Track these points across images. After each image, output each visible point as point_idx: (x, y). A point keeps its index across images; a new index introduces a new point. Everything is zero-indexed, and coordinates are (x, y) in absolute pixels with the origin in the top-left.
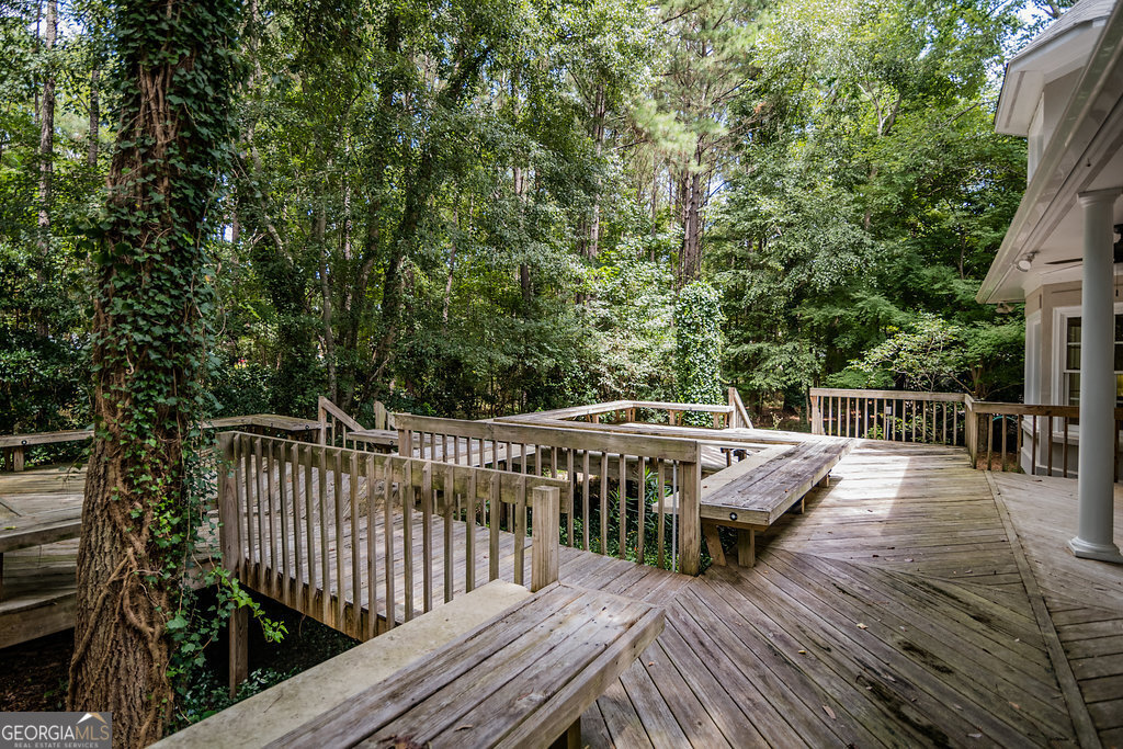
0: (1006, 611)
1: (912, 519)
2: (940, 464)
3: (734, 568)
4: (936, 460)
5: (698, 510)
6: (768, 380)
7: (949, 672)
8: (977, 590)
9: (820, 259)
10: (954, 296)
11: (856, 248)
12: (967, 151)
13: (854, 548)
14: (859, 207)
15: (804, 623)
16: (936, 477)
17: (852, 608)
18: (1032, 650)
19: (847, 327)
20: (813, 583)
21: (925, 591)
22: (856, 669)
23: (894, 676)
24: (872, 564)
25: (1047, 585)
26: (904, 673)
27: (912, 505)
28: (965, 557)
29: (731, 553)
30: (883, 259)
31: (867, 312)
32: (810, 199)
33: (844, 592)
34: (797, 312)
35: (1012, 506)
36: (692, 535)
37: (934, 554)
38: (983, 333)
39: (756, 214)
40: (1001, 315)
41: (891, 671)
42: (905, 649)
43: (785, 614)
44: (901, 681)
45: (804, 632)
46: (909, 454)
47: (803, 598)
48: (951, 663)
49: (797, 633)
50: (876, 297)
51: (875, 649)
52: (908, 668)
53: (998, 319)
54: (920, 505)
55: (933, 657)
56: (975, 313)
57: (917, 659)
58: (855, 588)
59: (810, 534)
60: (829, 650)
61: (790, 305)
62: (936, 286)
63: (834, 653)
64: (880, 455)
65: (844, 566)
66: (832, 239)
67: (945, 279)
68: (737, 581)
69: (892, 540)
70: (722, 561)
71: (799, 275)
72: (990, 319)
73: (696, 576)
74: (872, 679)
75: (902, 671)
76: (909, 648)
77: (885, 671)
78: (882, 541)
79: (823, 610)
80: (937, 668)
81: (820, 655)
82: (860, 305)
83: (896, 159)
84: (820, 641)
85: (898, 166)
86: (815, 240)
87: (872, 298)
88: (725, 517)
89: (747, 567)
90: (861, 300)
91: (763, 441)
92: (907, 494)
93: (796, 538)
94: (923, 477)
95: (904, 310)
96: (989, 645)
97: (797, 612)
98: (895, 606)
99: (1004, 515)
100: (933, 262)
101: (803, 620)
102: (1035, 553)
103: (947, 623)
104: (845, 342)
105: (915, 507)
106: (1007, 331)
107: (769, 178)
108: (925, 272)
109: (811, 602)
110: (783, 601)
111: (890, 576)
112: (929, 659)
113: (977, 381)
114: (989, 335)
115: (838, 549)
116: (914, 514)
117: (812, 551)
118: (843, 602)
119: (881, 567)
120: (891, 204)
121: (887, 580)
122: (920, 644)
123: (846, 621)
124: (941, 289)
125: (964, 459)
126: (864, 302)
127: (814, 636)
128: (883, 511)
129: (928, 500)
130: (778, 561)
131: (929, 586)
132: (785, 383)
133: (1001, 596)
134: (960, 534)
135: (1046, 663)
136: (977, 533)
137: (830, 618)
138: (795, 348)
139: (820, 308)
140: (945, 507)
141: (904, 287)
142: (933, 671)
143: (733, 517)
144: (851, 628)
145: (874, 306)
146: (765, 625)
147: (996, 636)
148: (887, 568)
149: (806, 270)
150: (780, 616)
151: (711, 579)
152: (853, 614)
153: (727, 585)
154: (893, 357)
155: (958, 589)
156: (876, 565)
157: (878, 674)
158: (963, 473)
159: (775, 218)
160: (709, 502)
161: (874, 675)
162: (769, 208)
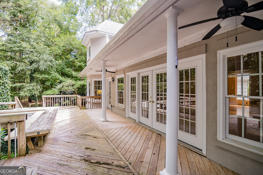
0: (98, 134)
1: (75, 122)
2: (74, 110)
3: (37, 148)
4: (73, 109)
5: (25, 135)
6: (25, 94)
7: (95, 150)
8: (91, 132)
9: (42, 62)
10: (72, 75)
11: (51, 61)
12: (75, 46)
13: (66, 132)
14: (51, 52)
15: (63, 154)
16: (75, 112)
17: (72, 146)
18: (104, 139)
19: (48, 80)
20: (61, 143)
21: (84, 136)
22: (79, 158)
23: (87, 156)
24: (71, 134)
25: (101, 128)
26: (88, 154)
27: (73, 119)
28: (87, 127)
29: (36, 144)
30: (57, 65)
31: (54, 77)
32: (38, 46)
33: (69, 143)
34: (34, 75)
35: (90, 115)
36: (23, 143)
37: (82, 128)
38: (78, 83)
39: (21, 47)
40: (82, 79)
41: (86, 155)
42: (86, 149)
43: (58, 154)
44: (88, 156)
45: (64, 156)
46: (68, 108)
47: (60, 148)
48: (94, 148)
49: (63, 157)
50: (56, 74)
51: (81, 152)
52: (88, 152)
53: (81, 80)
54: (75, 119)
55: (91, 148)
56: (76, 79)
57: (89, 150)
58: (71, 141)
59: (54, 132)
60: (72, 157)
61: (32, 73)
62: (69, 72)
63: (73, 157)
64: (62, 110)
65: (66, 137)
66: (45, 58)
67: (71, 71)
68: (40, 151)
69: (73, 128)
70: (33, 147)
71: (34, 66)
72: (79, 80)
73: (25, 155)
74: (83, 159)
75: (87, 154)
76: (87, 148)
77: (84, 155)
78: (71, 128)
79: (66, 148)
80: (93, 150)
81: (71, 159)
82: (52, 75)
83: (61, 43)
84: (69, 156)
85: (61, 45)
86: (40, 57)
87: (55, 74)
88: (36, 134)
89: (41, 146)
90: (52, 74)
91: (34, 111)
92: (71, 117)
93: (51, 134)
94: (73, 113)
95: (62, 77)
96: (98, 142)
97: (61, 152)
98: (80, 141)
99: (90, 117)
100: (68, 68)
101: (63, 153)
102: (96, 123)
103: (90, 141)
104: (48, 84)
105: (74, 120)
106: (82, 83)
107: (25, 38)
108: (67, 69)
109: (63, 148)
110: (55, 151)
111: (76, 135)
112: (91, 149)
113: (76, 92)
114: (79, 83)
115: (63, 133)
116: (75, 121)
117: (57, 136)
118: (70, 145)
119: (74, 134)
120: (60, 53)
121: (76, 136)
122: (88, 147)
123: (72, 149)
124: (70, 73)
125: (78, 108)
126: (53, 74)
127: (67, 156)
128: (68, 122)
129: (76, 117)
130: (49, 141)
131: (84, 135)
132: (31, 94)
133: (96, 132)
134: (84, 123)
135: (106, 141)
136: (87, 122)
137: (68, 150)
138: (34, 85)
139: (41, 75)
140: (79, 118)
141: (62, 72)
142: (92, 151)
143: (38, 133)
144: (74, 150)
145: (56, 76)
146: (54, 159)
147: (98, 140)
148: (75, 134)
149: (37, 65)
150: (57, 155)
151: (31, 154)
152: (73, 147)
153: (37, 153)
154: (62, 87)
155: (89, 133)
156: (72, 134)
157: (84, 157)
158: (79, 111)
159: (28, 49)
160: (28, 131)
161: (83, 157)
162: (25, 46)
